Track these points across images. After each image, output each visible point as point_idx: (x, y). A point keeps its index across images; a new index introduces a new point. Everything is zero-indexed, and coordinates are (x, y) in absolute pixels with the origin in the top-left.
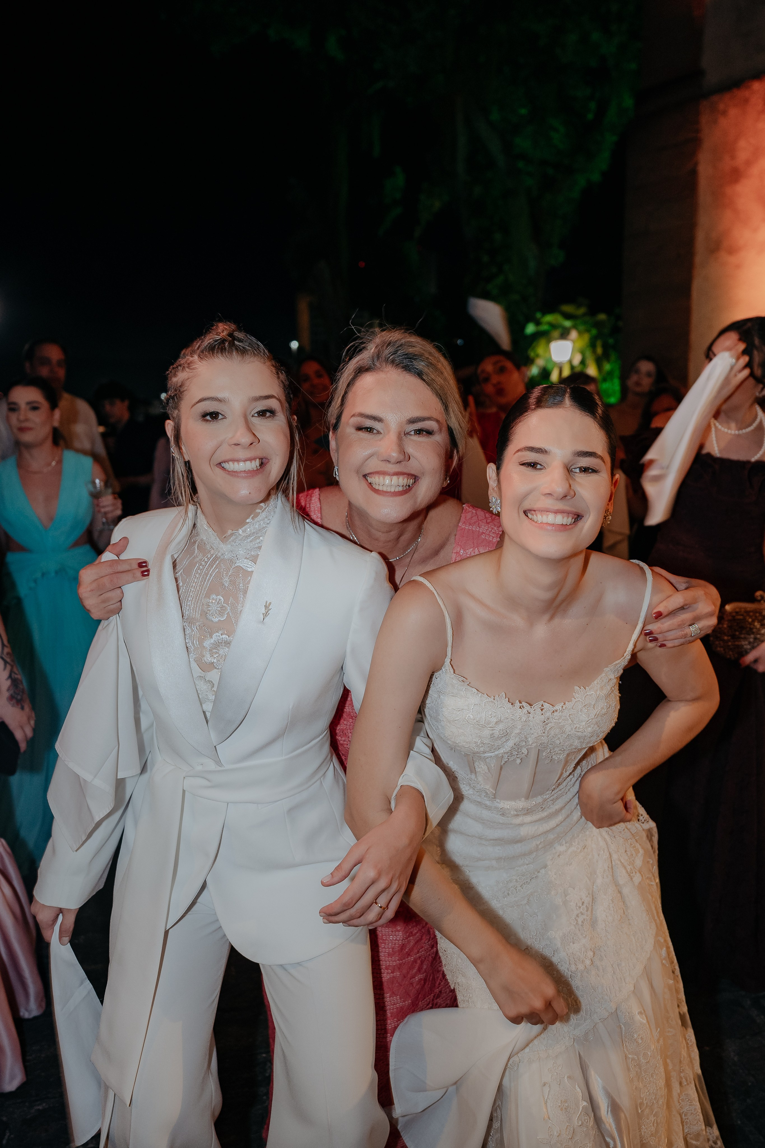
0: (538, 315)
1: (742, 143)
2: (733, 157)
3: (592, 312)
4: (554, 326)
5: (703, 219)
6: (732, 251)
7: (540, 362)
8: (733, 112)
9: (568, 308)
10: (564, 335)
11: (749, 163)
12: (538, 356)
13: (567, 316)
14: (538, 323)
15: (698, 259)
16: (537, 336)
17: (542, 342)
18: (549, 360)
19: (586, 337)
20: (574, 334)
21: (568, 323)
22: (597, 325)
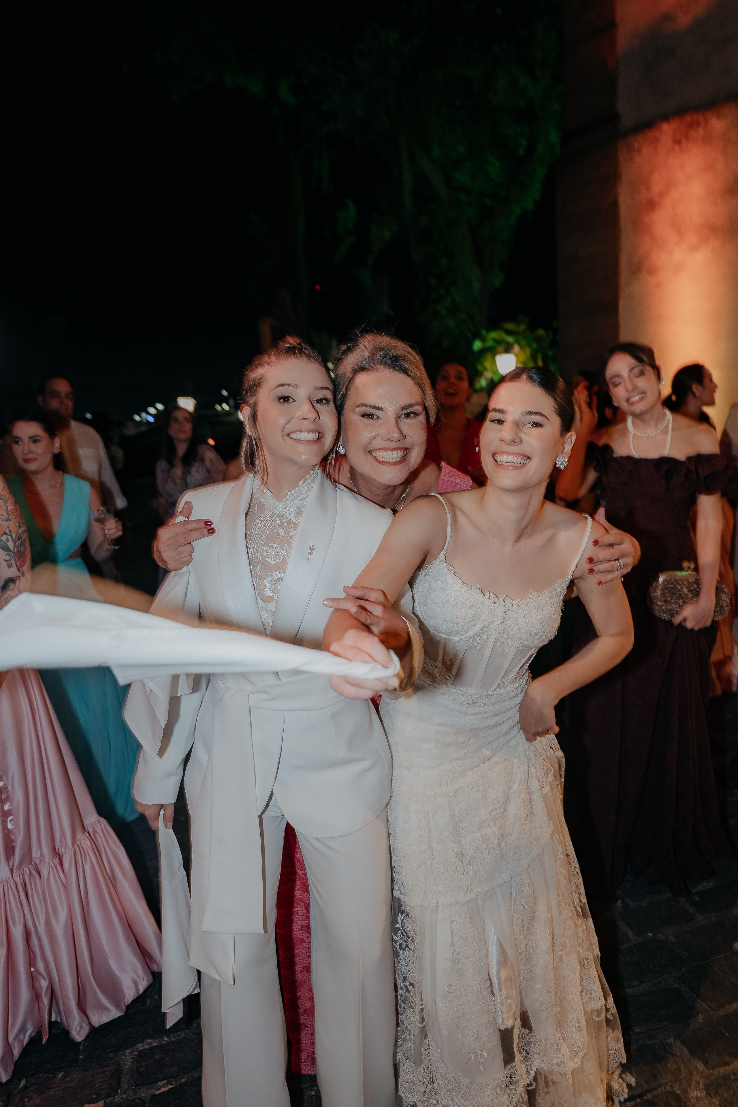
0: (484, 332)
1: (656, 177)
2: (648, 189)
3: (532, 328)
4: (498, 342)
5: (625, 244)
6: (652, 271)
7: (488, 375)
8: (646, 150)
9: (510, 326)
10: (508, 350)
11: (662, 194)
12: (485, 369)
13: (509, 333)
14: (483, 340)
15: (623, 279)
16: (483, 352)
17: (489, 357)
18: (496, 371)
19: (528, 351)
20: (516, 348)
21: (510, 339)
22: (538, 340)
